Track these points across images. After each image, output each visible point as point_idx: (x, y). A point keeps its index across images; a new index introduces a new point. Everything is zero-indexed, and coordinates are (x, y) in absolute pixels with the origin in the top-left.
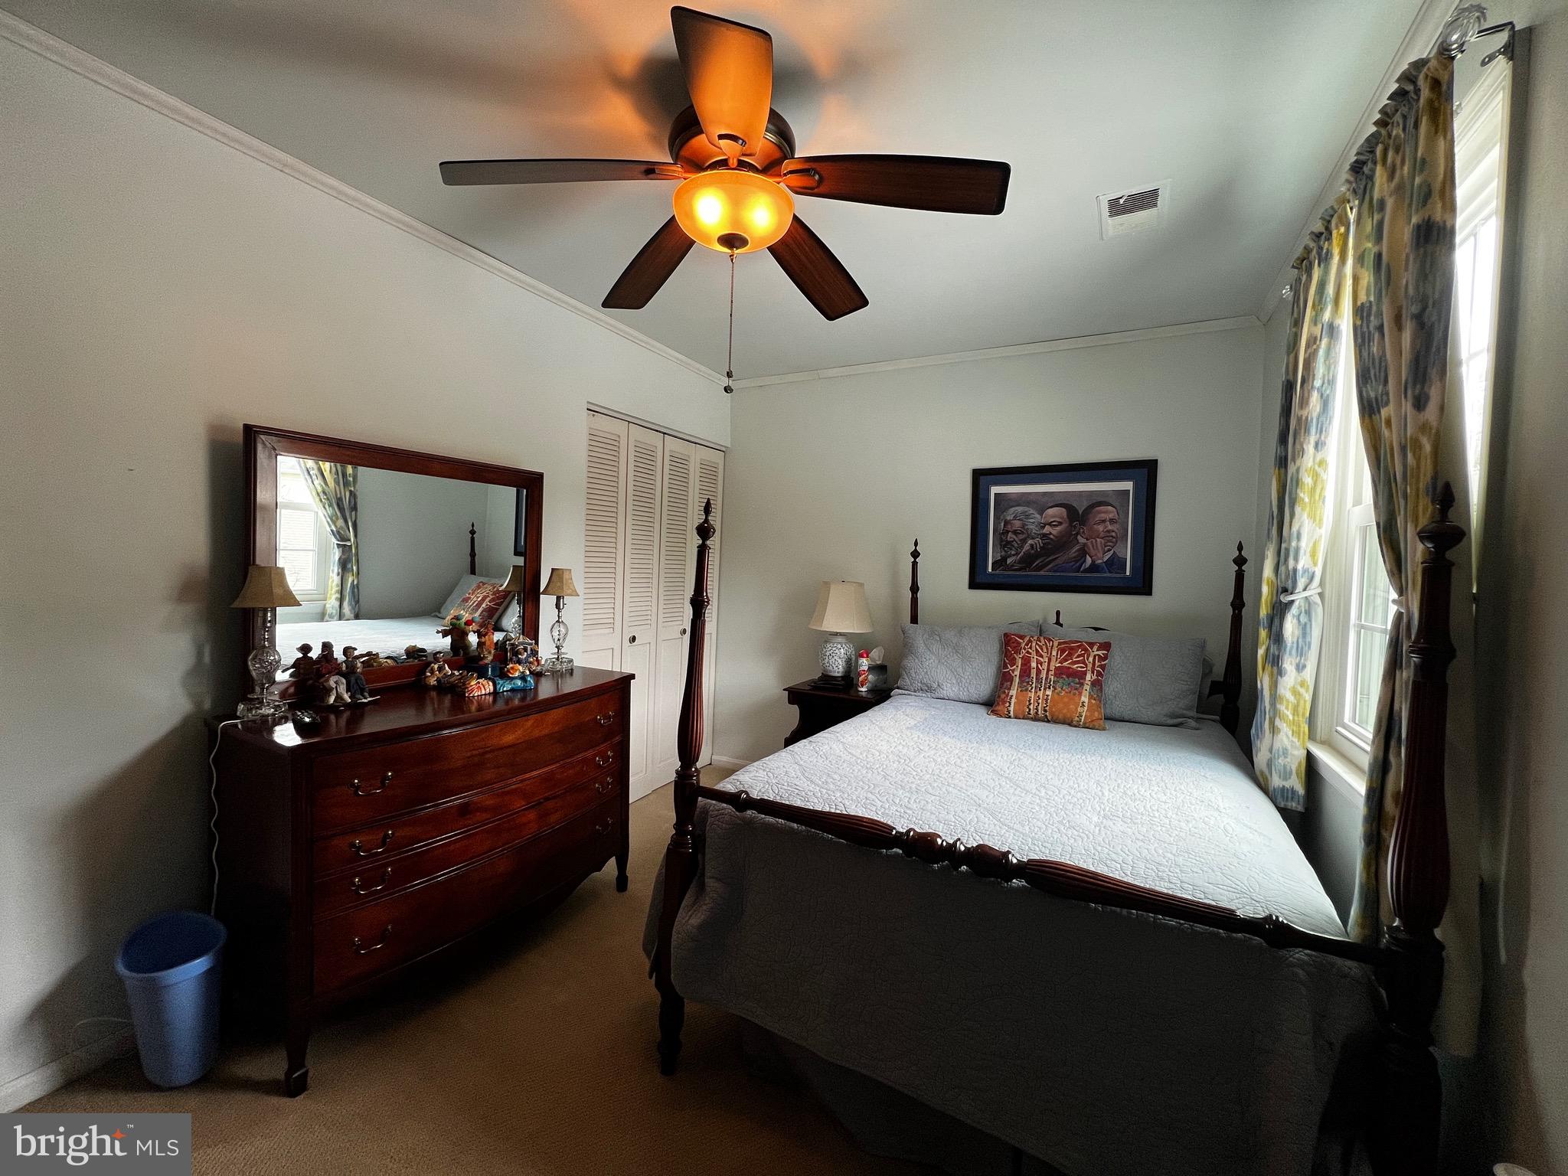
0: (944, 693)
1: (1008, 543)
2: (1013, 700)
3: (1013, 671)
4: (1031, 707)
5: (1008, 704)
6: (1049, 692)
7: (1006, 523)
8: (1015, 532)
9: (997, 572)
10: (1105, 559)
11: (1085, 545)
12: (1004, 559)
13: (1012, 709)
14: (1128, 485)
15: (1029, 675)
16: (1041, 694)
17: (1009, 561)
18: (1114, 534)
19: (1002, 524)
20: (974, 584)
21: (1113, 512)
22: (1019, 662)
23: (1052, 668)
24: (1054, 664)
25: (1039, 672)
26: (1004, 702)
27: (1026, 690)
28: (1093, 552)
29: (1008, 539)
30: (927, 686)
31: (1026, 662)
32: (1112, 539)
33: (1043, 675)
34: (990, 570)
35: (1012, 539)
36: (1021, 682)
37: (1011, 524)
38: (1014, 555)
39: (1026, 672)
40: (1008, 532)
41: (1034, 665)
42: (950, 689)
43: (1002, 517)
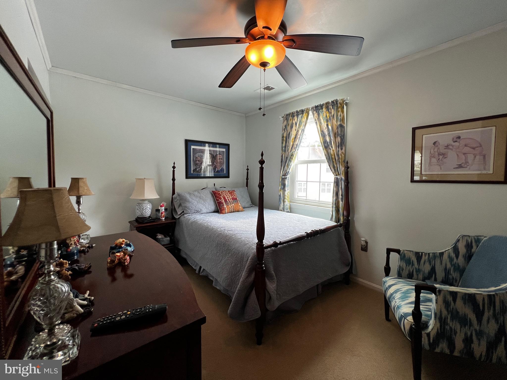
0: (203, 212)
1: (197, 164)
2: (226, 209)
3: (222, 201)
4: (231, 209)
5: (225, 210)
6: (233, 205)
7: (196, 158)
8: (198, 161)
9: (194, 173)
10: (220, 169)
11: (216, 165)
12: (196, 169)
13: (226, 211)
14: (224, 150)
15: (227, 201)
16: (232, 205)
17: (197, 170)
18: (222, 162)
19: (195, 158)
20: (187, 178)
21: (221, 156)
22: (222, 198)
23: (231, 198)
24: (231, 197)
25: (229, 200)
26: (224, 210)
27: (228, 205)
28: (218, 167)
29: (197, 163)
30: (196, 211)
31: (224, 198)
32: (221, 164)
33: (230, 201)
34: (192, 173)
35: (198, 163)
36: (226, 203)
37: (197, 158)
38: (199, 168)
39: (226, 201)
40: (197, 161)
41: (227, 198)
42: (204, 210)
43: (195, 156)
